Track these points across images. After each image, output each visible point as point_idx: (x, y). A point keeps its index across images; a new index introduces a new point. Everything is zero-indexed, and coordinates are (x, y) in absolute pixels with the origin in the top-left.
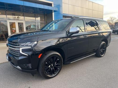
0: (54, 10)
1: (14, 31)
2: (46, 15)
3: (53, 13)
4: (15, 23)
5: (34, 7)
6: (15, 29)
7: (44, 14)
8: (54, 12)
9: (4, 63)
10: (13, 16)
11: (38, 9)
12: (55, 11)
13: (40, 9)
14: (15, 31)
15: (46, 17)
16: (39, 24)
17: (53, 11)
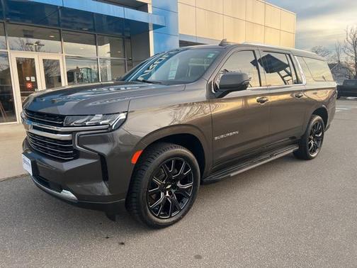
0: (156, 23)
1: (29, 86)
2: (129, 38)
3: (151, 33)
4: (33, 59)
5: (93, 13)
6: (33, 79)
7: (123, 35)
8: (154, 29)
9: (16, 177)
10: (22, 39)
11: (104, 20)
12: (156, 27)
13: (109, 18)
14: (35, 85)
15: (128, 44)
16: (108, 65)
17: (151, 28)
